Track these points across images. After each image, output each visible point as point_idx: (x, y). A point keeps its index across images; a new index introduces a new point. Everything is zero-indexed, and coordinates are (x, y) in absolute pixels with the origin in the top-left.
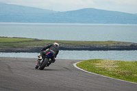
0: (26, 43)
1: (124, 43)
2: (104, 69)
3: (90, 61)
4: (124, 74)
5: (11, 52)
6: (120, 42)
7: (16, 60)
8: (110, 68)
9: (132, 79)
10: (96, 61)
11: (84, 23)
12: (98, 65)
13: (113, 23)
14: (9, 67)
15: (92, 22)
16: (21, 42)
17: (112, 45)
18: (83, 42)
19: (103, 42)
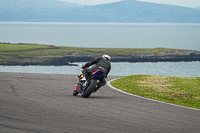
0: (37, 52)
1: (180, 51)
2: (151, 90)
3: (131, 77)
4: (180, 97)
5: (16, 64)
6: (175, 50)
7: (23, 76)
8: (160, 88)
9: (192, 104)
10: (139, 77)
11: (122, 21)
12: (142, 83)
13: (165, 21)
14: (12, 87)
15: (133, 20)
16: (31, 50)
17: (163, 54)
18: (120, 50)
19: (150, 50)
